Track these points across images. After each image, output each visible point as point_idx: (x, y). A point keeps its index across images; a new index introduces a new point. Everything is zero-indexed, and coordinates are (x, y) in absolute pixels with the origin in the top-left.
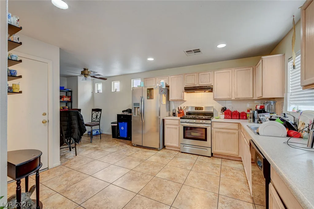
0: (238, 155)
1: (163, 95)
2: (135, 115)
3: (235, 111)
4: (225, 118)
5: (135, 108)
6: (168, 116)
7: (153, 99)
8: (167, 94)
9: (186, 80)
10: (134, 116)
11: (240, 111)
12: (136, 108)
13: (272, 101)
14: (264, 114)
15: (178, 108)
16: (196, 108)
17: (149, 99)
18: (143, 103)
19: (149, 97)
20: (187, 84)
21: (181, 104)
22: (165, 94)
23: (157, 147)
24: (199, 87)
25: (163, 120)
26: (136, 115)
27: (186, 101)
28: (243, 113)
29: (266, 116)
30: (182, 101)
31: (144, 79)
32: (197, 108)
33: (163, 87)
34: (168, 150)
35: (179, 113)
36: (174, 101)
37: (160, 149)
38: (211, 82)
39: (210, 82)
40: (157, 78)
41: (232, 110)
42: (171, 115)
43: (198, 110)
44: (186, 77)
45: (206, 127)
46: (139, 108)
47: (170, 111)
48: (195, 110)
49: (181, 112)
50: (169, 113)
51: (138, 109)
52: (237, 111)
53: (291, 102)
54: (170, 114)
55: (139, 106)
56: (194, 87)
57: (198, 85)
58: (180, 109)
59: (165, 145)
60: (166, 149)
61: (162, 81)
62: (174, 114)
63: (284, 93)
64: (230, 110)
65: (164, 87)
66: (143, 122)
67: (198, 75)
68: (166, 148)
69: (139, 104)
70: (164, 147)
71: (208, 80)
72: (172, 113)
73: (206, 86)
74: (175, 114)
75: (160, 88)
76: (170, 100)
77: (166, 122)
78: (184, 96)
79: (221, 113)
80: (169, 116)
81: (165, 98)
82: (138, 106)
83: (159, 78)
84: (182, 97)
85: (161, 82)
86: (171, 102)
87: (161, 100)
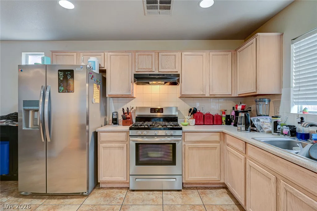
0: (220, 181)
1: (95, 85)
2: (27, 126)
3: (207, 114)
4: (196, 124)
5: (27, 111)
6: (103, 124)
7: (73, 91)
8: (101, 83)
9: (137, 61)
10: (24, 128)
11: (213, 113)
12: (31, 112)
13: (266, 99)
14: (259, 118)
15: (123, 109)
16: (151, 109)
17: (63, 92)
18: (47, 100)
19: (62, 89)
20: (139, 69)
21: (127, 103)
22: (98, 85)
23: (83, 190)
24: (158, 75)
25: (96, 134)
26: (30, 126)
27: (135, 98)
28: (217, 116)
29: (261, 120)
30: (130, 97)
31: (53, 52)
32: (153, 110)
33: (94, 71)
34: (105, 191)
35: (125, 118)
36: (114, 97)
37: (90, 192)
38: (177, 68)
39: (175, 68)
40: (81, 54)
41: (204, 112)
42: (108, 123)
43: (155, 112)
44: (136, 57)
45: (174, 142)
46: (37, 111)
47: (106, 115)
48: (151, 112)
49: (128, 116)
50: (105, 119)
51: (36, 113)
52: (209, 114)
53: (294, 101)
54: (107, 120)
55: (38, 106)
56: (150, 75)
57: (157, 72)
58: (126, 111)
59: (99, 182)
60: (102, 188)
61: (92, 59)
62: (115, 121)
63: (282, 88)
64: (201, 112)
65: (97, 71)
66: (49, 140)
67: (157, 55)
68: (101, 185)
69: (38, 102)
70: (97, 184)
71: (173, 65)
72: (111, 119)
73: (170, 75)
74: (117, 121)
75: (89, 71)
76: (107, 96)
77: (102, 137)
78: (133, 90)
79: (190, 117)
80: (106, 124)
81: (99, 91)
82: (36, 108)
83: (85, 54)
84: (130, 90)
85: (89, 60)
86: (108, 99)
87: (90, 96)
